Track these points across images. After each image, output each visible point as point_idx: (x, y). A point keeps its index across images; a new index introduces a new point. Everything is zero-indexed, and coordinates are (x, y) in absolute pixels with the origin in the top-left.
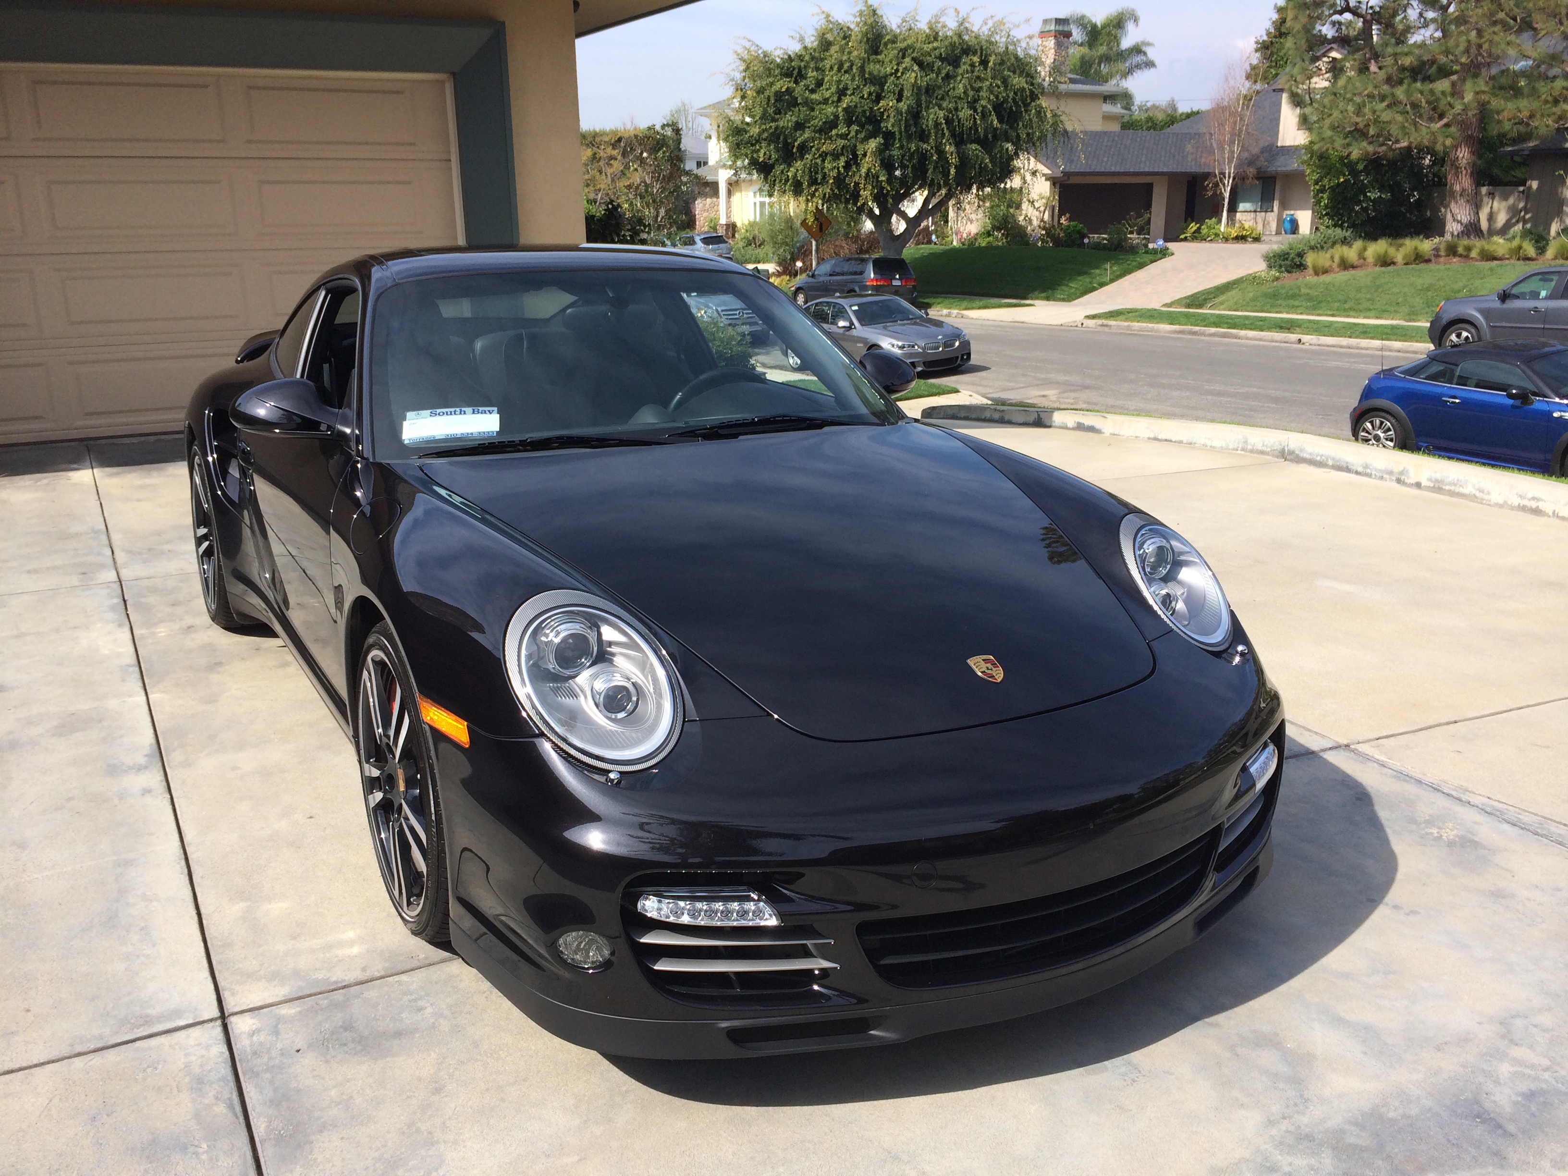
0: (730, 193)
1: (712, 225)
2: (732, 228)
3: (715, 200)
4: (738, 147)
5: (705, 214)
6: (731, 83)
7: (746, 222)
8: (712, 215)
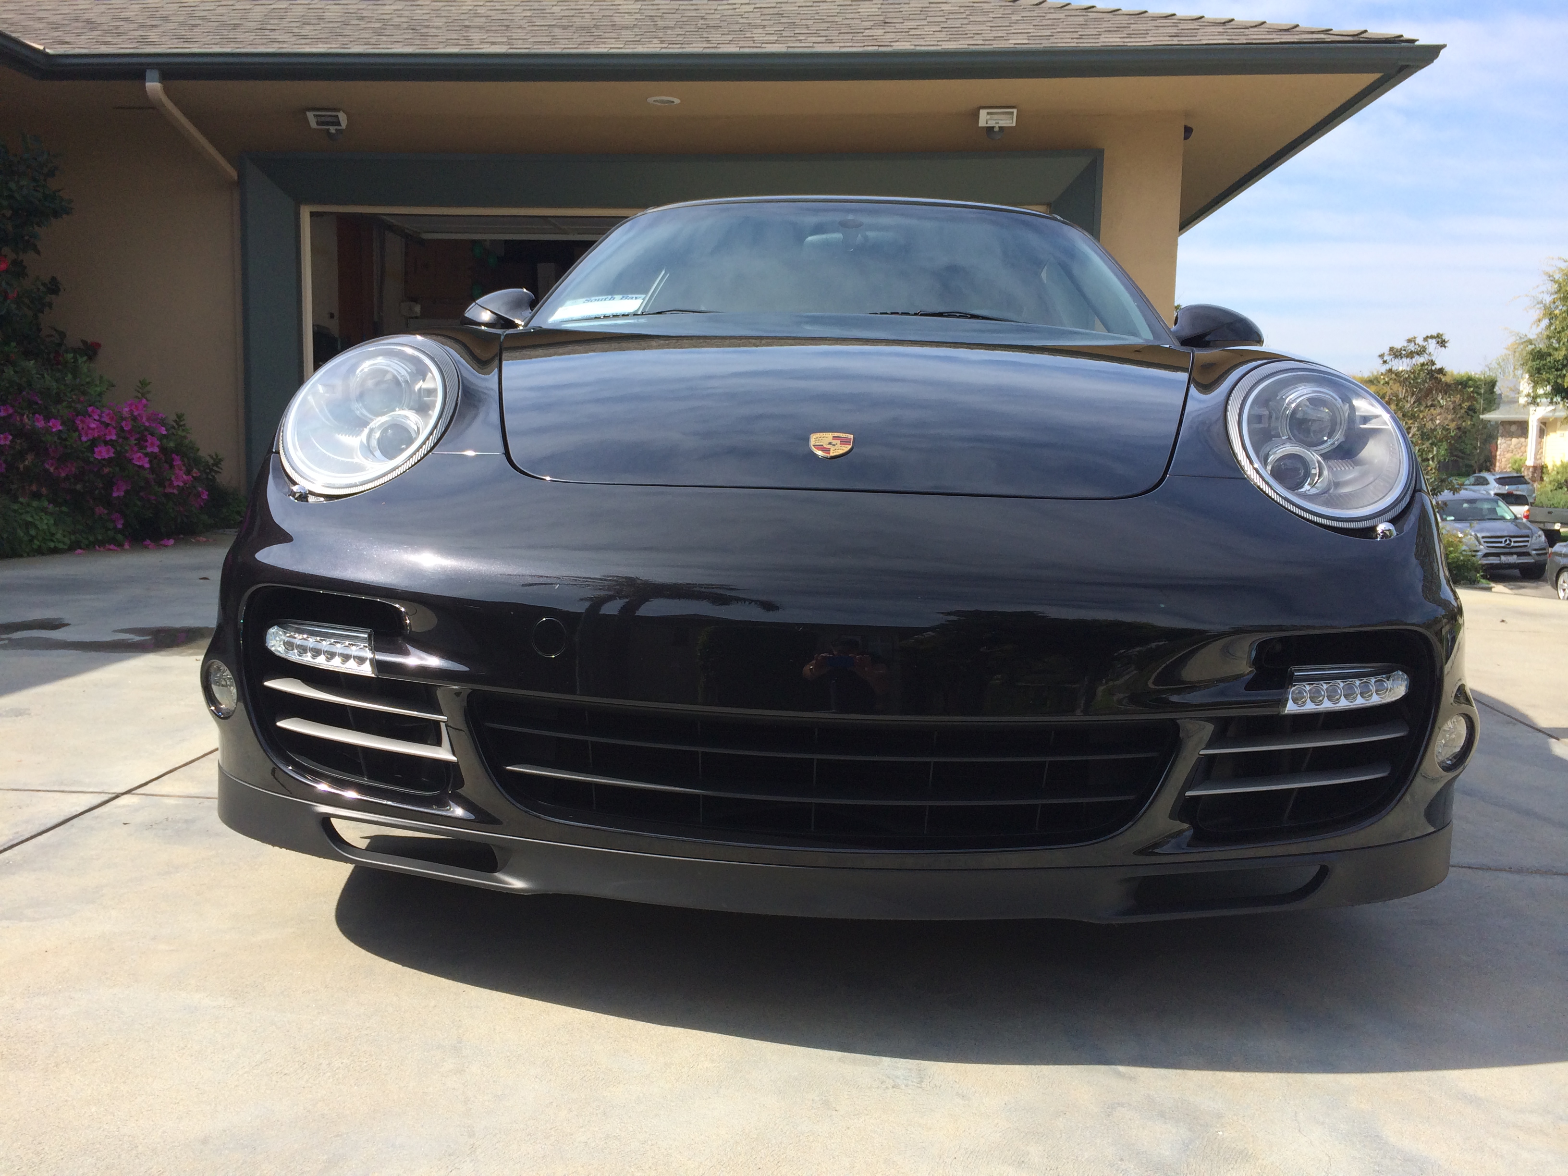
0: (1542, 433)
1: (1516, 467)
2: (1540, 470)
3: (1523, 440)
4: (1539, 373)
5: (1509, 455)
6: (1538, 306)
7: (1558, 464)
8: (1518, 457)
